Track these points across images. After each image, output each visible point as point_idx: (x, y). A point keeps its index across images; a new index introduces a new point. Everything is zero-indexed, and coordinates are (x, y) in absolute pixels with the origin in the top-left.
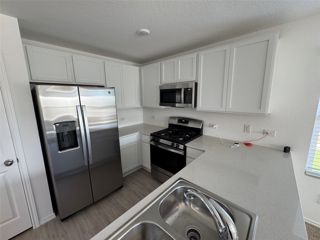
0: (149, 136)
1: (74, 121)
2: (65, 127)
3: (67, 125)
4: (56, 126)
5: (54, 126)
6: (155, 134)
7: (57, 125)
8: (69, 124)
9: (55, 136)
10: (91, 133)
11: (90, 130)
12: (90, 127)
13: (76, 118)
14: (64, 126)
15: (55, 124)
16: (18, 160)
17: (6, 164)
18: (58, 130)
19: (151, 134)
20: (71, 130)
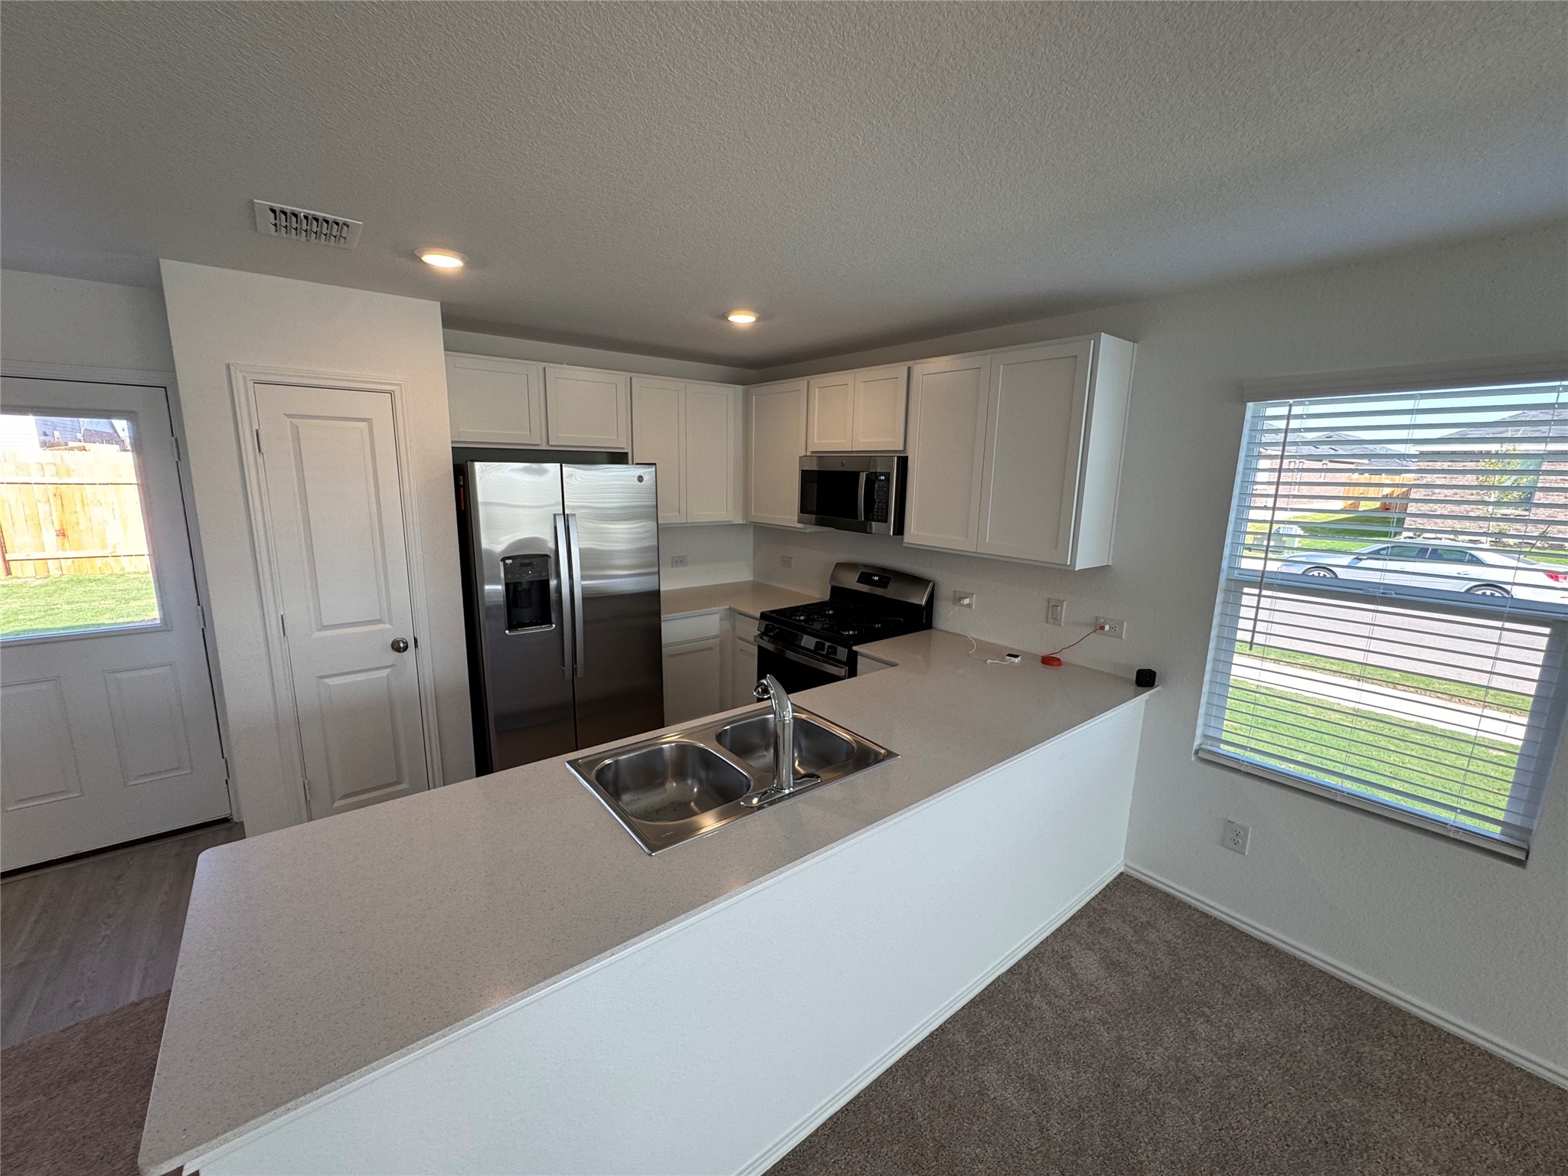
0: (756, 619)
1: (547, 556)
2: (524, 568)
3: (530, 564)
4: (505, 565)
5: (501, 564)
6: (774, 615)
7: (509, 562)
8: (535, 561)
9: (501, 599)
10: (585, 599)
11: (584, 589)
12: (583, 583)
13: (550, 548)
14: (523, 565)
15: (504, 560)
16: (416, 640)
17: (395, 647)
18: (509, 576)
19: (762, 614)
20: (536, 577)
